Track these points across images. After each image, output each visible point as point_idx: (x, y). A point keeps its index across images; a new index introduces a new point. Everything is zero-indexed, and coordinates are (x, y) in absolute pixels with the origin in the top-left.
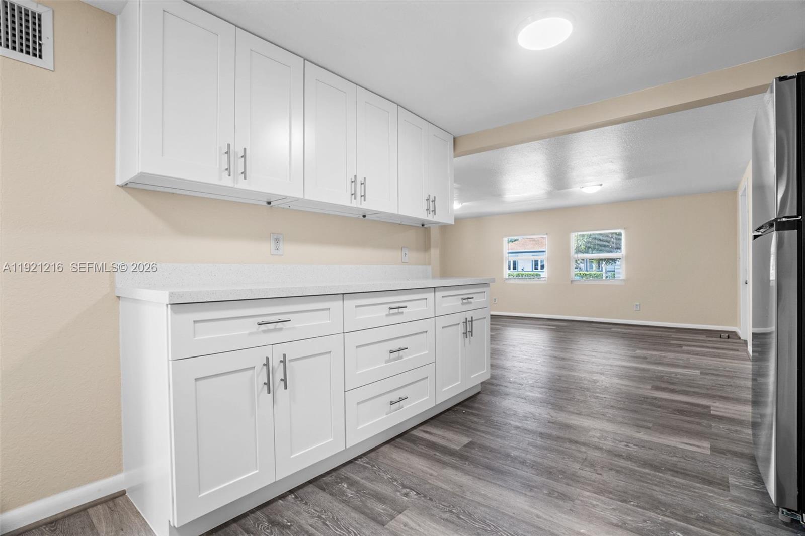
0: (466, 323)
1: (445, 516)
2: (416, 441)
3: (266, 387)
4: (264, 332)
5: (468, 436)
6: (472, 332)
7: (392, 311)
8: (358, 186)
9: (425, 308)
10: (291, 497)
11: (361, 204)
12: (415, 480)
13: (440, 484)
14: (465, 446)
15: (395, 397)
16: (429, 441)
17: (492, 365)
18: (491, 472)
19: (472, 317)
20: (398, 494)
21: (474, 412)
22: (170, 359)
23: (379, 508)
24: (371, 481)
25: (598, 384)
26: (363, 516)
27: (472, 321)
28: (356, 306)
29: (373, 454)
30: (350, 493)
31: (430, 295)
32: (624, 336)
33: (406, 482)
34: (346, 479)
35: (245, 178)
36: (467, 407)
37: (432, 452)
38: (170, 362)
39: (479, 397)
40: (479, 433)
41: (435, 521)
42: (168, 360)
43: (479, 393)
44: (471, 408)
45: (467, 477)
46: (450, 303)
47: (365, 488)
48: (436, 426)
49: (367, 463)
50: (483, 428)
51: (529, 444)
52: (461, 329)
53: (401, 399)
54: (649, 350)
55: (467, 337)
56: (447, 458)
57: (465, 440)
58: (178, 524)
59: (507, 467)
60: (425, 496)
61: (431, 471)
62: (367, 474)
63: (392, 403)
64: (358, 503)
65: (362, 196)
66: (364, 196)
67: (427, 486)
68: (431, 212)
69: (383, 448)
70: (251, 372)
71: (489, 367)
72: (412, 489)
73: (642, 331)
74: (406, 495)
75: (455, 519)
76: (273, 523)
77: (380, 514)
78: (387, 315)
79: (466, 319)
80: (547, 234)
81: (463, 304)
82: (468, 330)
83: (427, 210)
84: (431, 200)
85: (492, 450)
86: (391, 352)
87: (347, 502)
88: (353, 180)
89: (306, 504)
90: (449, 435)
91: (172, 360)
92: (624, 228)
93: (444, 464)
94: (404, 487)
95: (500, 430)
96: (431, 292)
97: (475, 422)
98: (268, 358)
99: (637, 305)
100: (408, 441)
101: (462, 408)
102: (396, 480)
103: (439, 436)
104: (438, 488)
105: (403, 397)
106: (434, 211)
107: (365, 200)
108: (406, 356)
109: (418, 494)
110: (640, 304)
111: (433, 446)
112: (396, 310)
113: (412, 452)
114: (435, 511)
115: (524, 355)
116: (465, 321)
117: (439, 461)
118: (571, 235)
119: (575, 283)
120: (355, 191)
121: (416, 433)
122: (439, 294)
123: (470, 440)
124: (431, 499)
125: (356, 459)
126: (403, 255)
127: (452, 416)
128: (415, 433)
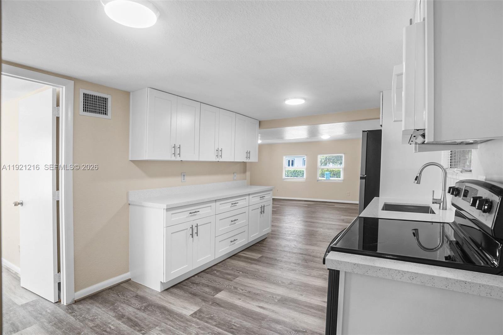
0: (262, 207)
1: (253, 277)
2: (240, 257)
3: (191, 236)
4: (191, 216)
5: (261, 254)
6: (264, 211)
7: (232, 205)
8: (219, 152)
9: (245, 203)
10: (196, 276)
11: (220, 159)
12: (241, 269)
13: (250, 269)
14: (260, 257)
15: (232, 239)
16: (245, 257)
17: (272, 226)
18: (269, 265)
19: (264, 205)
20: (235, 273)
21: (264, 245)
22: (165, 226)
23: (230, 277)
24: (225, 270)
25: (318, 232)
26: (224, 279)
27: (264, 207)
28: (220, 204)
29: (224, 262)
30: (218, 274)
31: (247, 197)
32: (339, 209)
33: (238, 269)
34: (215, 270)
35: (180, 156)
36: (260, 244)
37: (247, 260)
38: (165, 228)
39: (266, 240)
40: (265, 253)
41: (250, 279)
42: (164, 227)
43: (266, 238)
44: (262, 244)
45: (260, 267)
46: (255, 200)
47: (222, 272)
48: (248, 251)
49: (222, 265)
50: (267, 251)
51: (284, 256)
52: (259, 210)
53: (235, 240)
54: (347, 216)
55: (262, 214)
56: (253, 262)
57: (260, 256)
58: (166, 281)
59: (275, 263)
60: (245, 273)
61: (246, 266)
62: (222, 268)
63: (231, 242)
64: (221, 276)
65: (220, 156)
66: (221, 156)
67: (246, 270)
68: (248, 158)
69: (227, 260)
70: (186, 231)
71: (271, 226)
72: (240, 271)
73: (349, 206)
74: (238, 273)
75: (256, 278)
76: (193, 283)
77: (230, 278)
78: (231, 207)
79: (262, 206)
80: (306, 155)
81: (260, 199)
82: (262, 210)
83: (246, 157)
84: (248, 152)
85: (270, 258)
86: (232, 221)
87: (217, 276)
88: (217, 150)
89: (203, 278)
90: (254, 254)
91: (166, 227)
92: (344, 154)
93: (252, 263)
94: (237, 271)
95: (274, 251)
96: (247, 196)
97: (264, 249)
98: (192, 226)
99: (348, 193)
100: (237, 257)
101: (259, 244)
102: (234, 269)
103: (249, 254)
104: (249, 270)
105: (235, 239)
106: (249, 157)
107: (221, 158)
108: (237, 223)
109: (242, 272)
110: (350, 193)
111: (247, 258)
112: (234, 205)
113: (239, 260)
114: (249, 276)
115: (289, 220)
116: (261, 207)
117: (250, 263)
118: (318, 156)
119: (319, 181)
120: (218, 155)
121: (241, 254)
122: (251, 196)
123: (262, 255)
124: (247, 273)
125: (217, 264)
126: (234, 176)
127: (255, 247)
128: (239, 254)
